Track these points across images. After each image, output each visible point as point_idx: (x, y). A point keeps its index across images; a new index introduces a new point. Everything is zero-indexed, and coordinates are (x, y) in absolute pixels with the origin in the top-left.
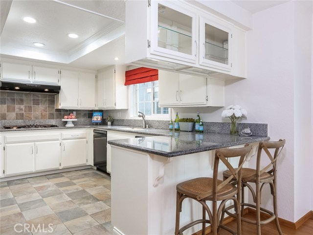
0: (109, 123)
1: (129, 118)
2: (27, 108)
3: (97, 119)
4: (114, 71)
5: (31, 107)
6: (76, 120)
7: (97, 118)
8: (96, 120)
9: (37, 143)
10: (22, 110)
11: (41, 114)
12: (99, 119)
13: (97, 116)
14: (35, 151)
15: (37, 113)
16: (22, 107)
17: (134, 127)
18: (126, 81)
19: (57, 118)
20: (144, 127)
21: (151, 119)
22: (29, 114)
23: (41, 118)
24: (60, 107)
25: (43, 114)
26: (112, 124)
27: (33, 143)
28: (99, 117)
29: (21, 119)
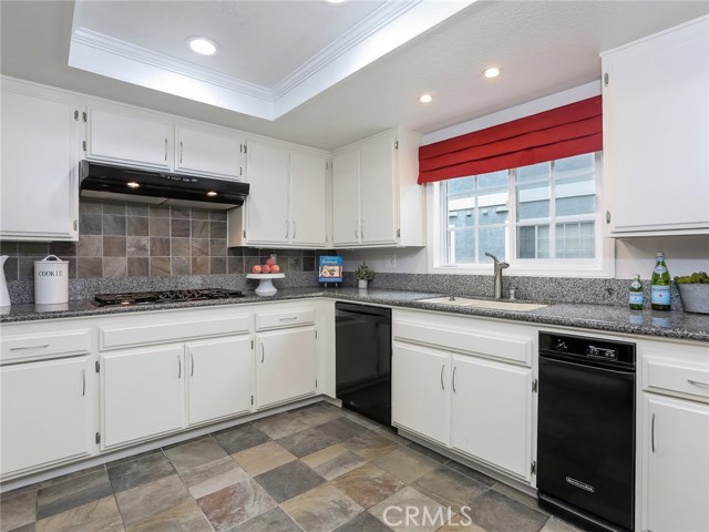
0: (363, 284)
1: (431, 272)
2: (158, 244)
3: (332, 272)
4: (393, 145)
5: (167, 241)
6: (282, 276)
7: (330, 270)
8: (328, 274)
9: (189, 344)
10: (143, 249)
11: (194, 260)
12: (336, 274)
13: (330, 265)
14: (186, 368)
15: (184, 258)
16: (145, 241)
17: (453, 294)
18: (422, 171)
19: (233, 270)
20: (498, 295)
21: (519, 274)
22: (163, 260)
23: (194, 272)
24: (244, 243)
25: (198, 260)
26: (370, 288)
27: (179, 346)
28: (337, 268)
29: (143, 274)
